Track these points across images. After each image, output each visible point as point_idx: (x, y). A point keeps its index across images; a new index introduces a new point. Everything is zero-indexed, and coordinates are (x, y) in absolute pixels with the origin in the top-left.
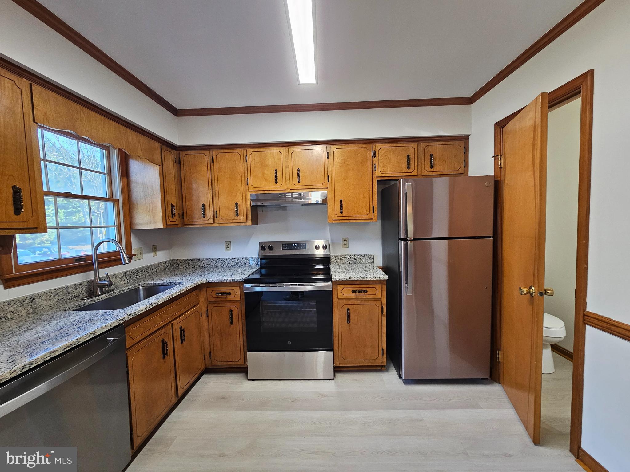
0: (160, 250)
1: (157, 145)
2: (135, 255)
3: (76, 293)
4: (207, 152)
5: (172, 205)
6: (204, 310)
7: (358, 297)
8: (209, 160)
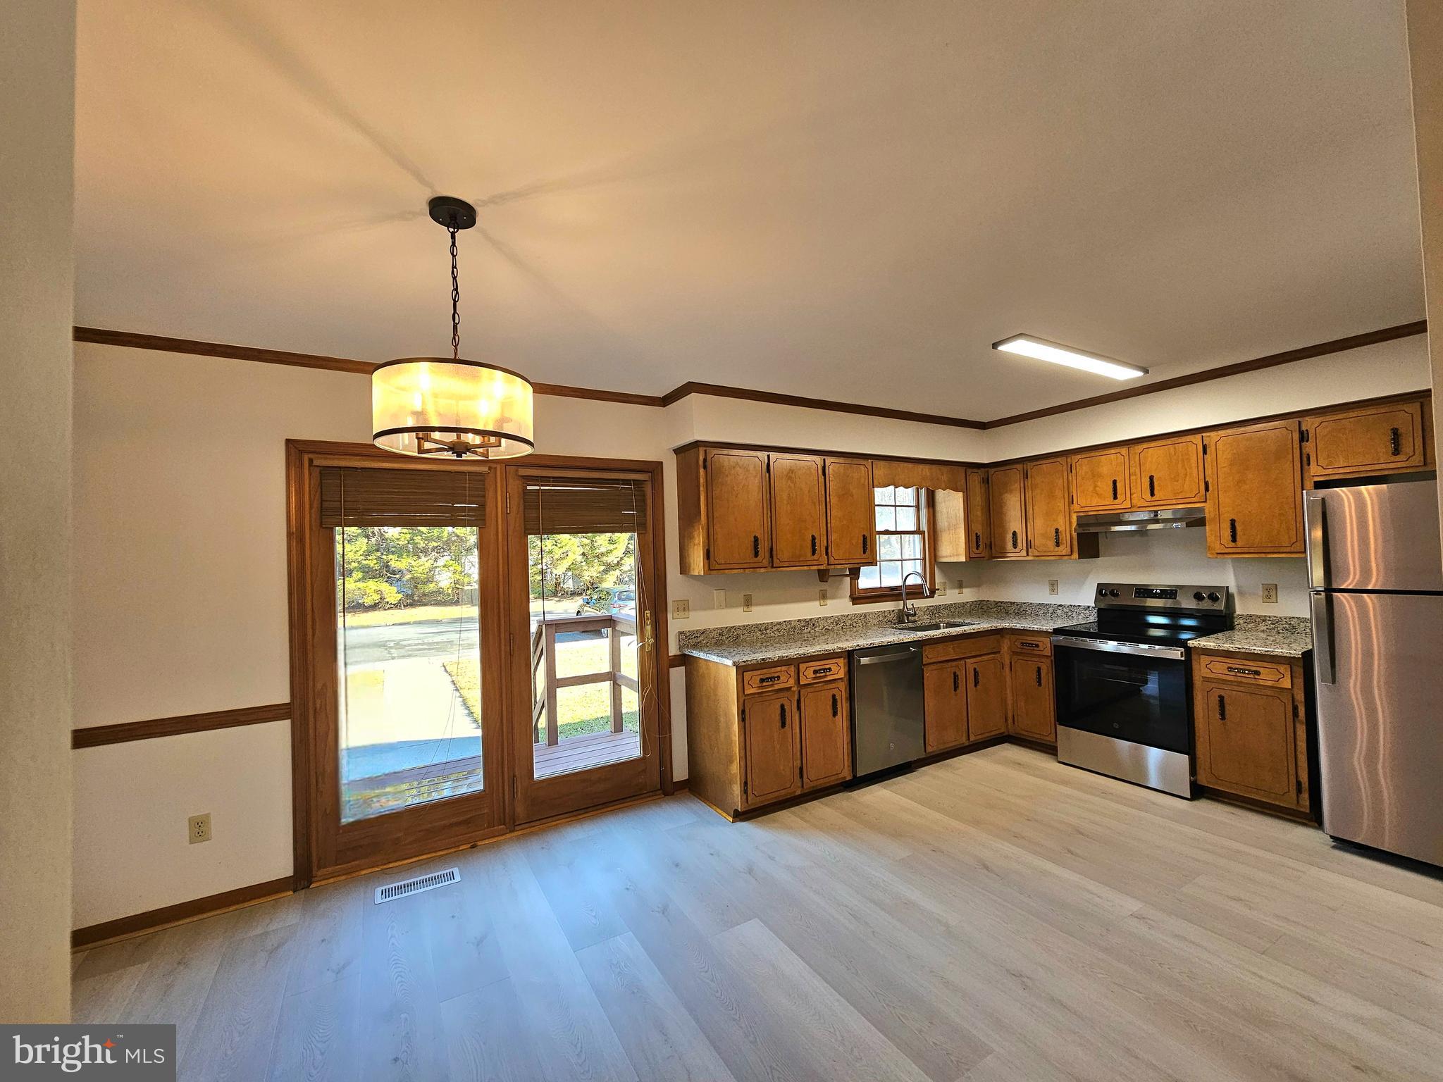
0: (966, 587)
1: (962, 470)
2: (938, 589)
3: (891, 617)
4: (1019, 467)
5: (977, 534)
6: (1007, 662)
7: (1239, 679)
8: (1022, 475)
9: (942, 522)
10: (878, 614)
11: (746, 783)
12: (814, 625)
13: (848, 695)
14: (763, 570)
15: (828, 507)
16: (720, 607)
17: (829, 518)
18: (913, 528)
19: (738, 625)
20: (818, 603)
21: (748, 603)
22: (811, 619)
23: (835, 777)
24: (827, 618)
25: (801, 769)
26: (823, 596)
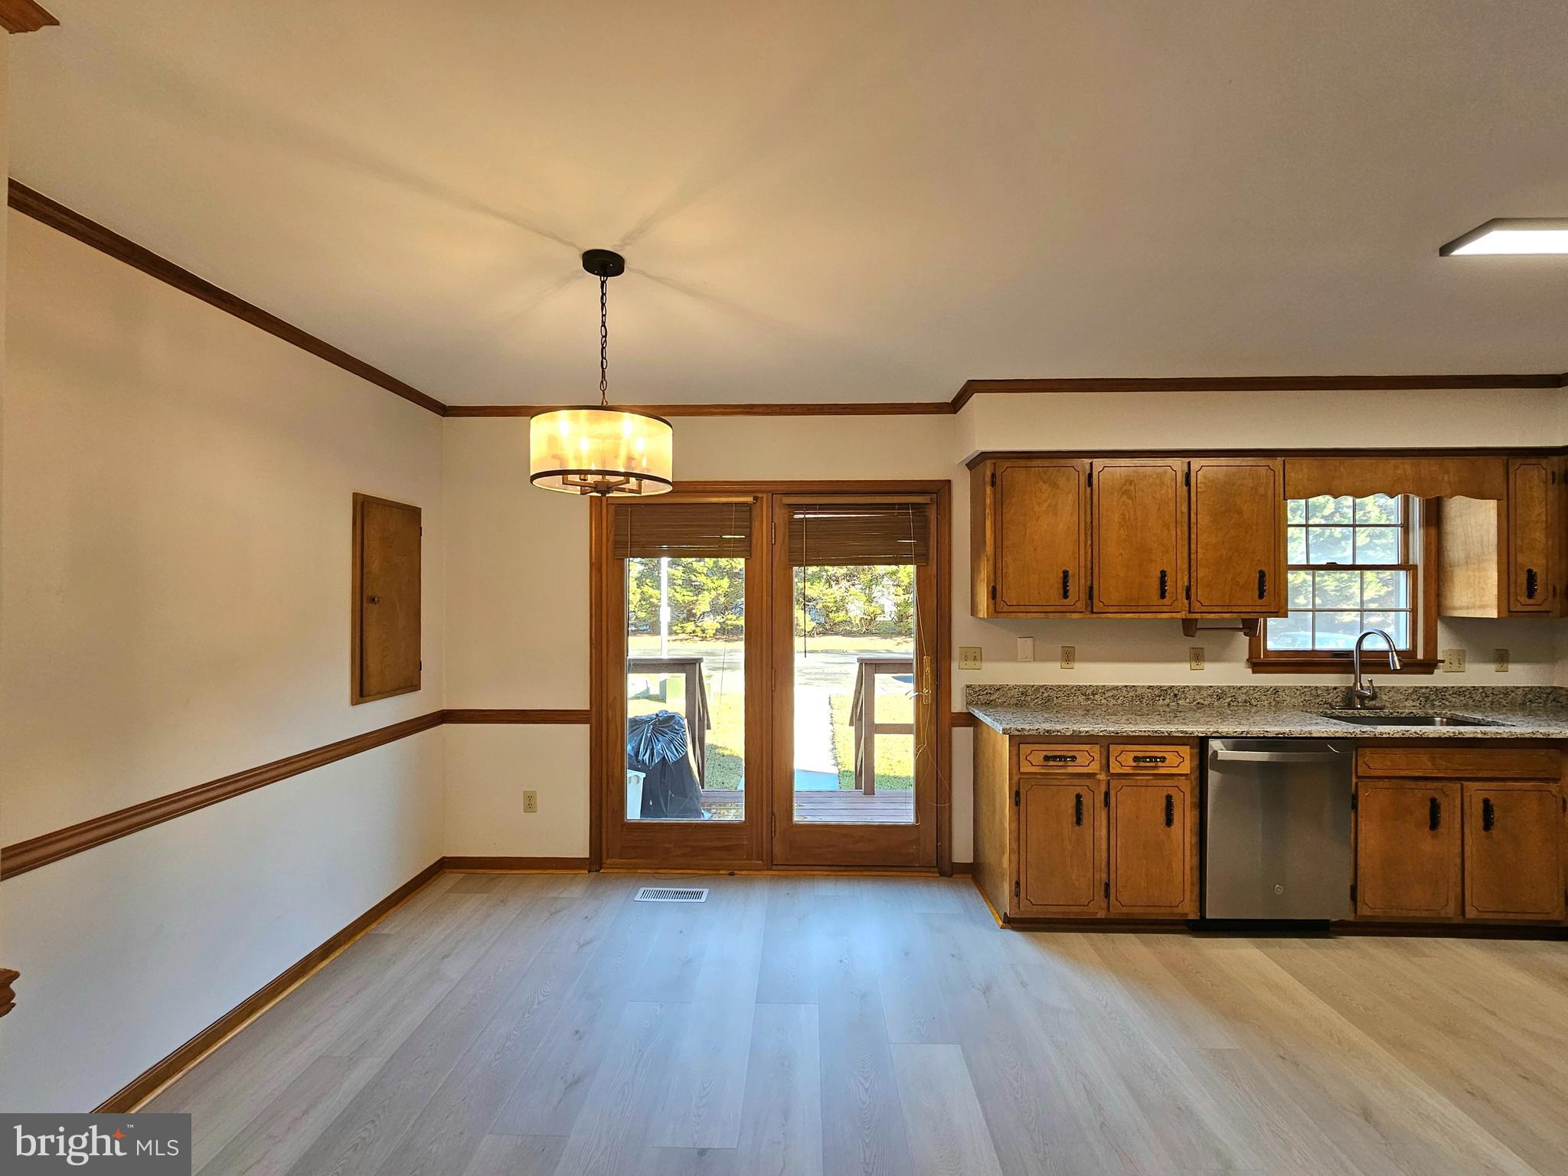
0: (1518, 662)
2: (1443, 661)
3: (1329, 698)
5: (1529, 572)
9: (1455, 550)
10: (1303, 690)
11: (1018, 884)
12: (1176, 695)
13: (1196, 800)
14: (1075, 616)
15: (1194, 530)
16: (1025, 660)
17: (1193, 546)
18: (1393, 559)
19: (1050, 684)
20: (1187, 666)
21: (1068, 657)
22: (1171, 687)
23: (1168, 910)
24: (1200, 688)
25: (1107, 885)
26: (1197, 657)
